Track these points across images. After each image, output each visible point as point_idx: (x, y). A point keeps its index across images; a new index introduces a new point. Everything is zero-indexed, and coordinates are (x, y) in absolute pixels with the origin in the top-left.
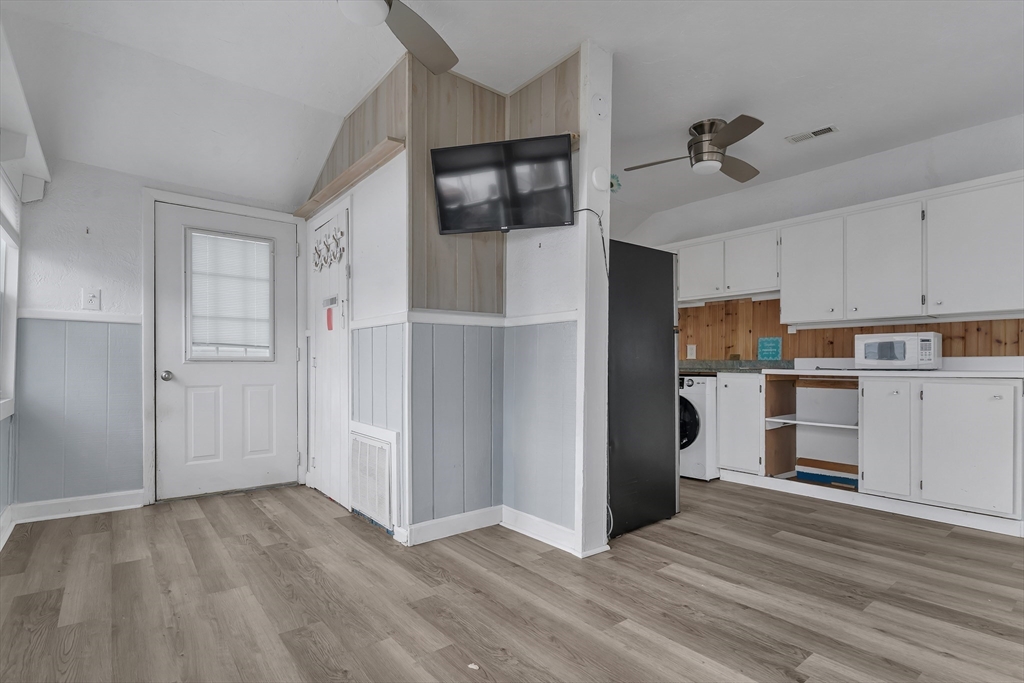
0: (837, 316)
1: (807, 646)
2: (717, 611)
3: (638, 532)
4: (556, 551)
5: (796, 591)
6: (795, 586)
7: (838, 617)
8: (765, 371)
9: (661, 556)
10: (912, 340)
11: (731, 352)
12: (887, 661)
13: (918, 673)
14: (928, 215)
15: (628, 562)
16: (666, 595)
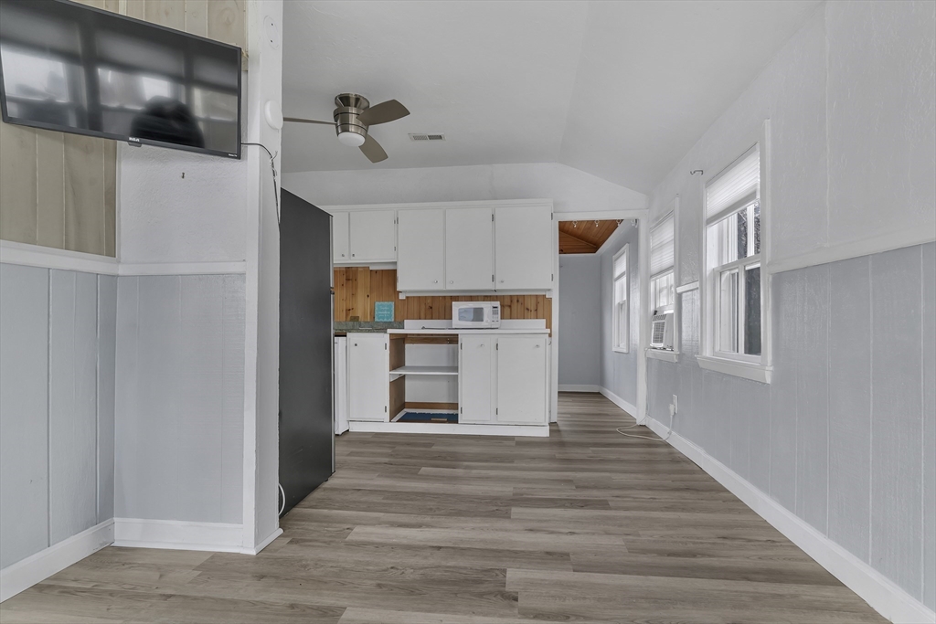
0: (440, 287)
1: (501, 565)
2: (422, 562)
3: (302, 503)
4: (216, 556)
5: (462, 518)
6: (459, 513)
7: (501, 530)
8: (390, 331)
9: (339, 523)
10: (487, 306)
11: (351, 314)
12: (548, 553)
13: (568, 555)
14: (496, 217)
15: (310, 541)
16: (368, 564)
